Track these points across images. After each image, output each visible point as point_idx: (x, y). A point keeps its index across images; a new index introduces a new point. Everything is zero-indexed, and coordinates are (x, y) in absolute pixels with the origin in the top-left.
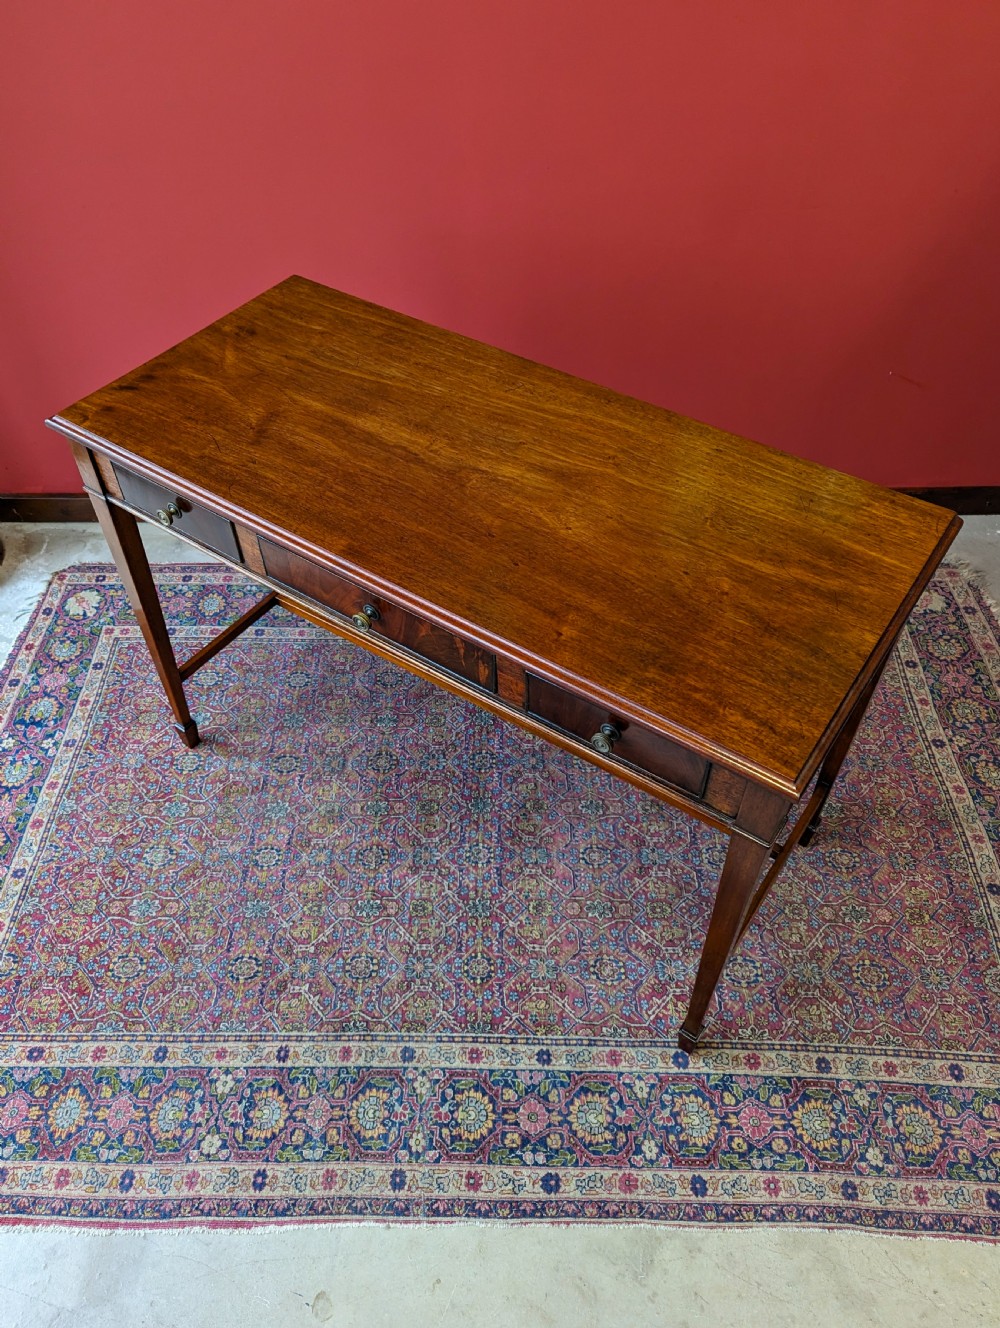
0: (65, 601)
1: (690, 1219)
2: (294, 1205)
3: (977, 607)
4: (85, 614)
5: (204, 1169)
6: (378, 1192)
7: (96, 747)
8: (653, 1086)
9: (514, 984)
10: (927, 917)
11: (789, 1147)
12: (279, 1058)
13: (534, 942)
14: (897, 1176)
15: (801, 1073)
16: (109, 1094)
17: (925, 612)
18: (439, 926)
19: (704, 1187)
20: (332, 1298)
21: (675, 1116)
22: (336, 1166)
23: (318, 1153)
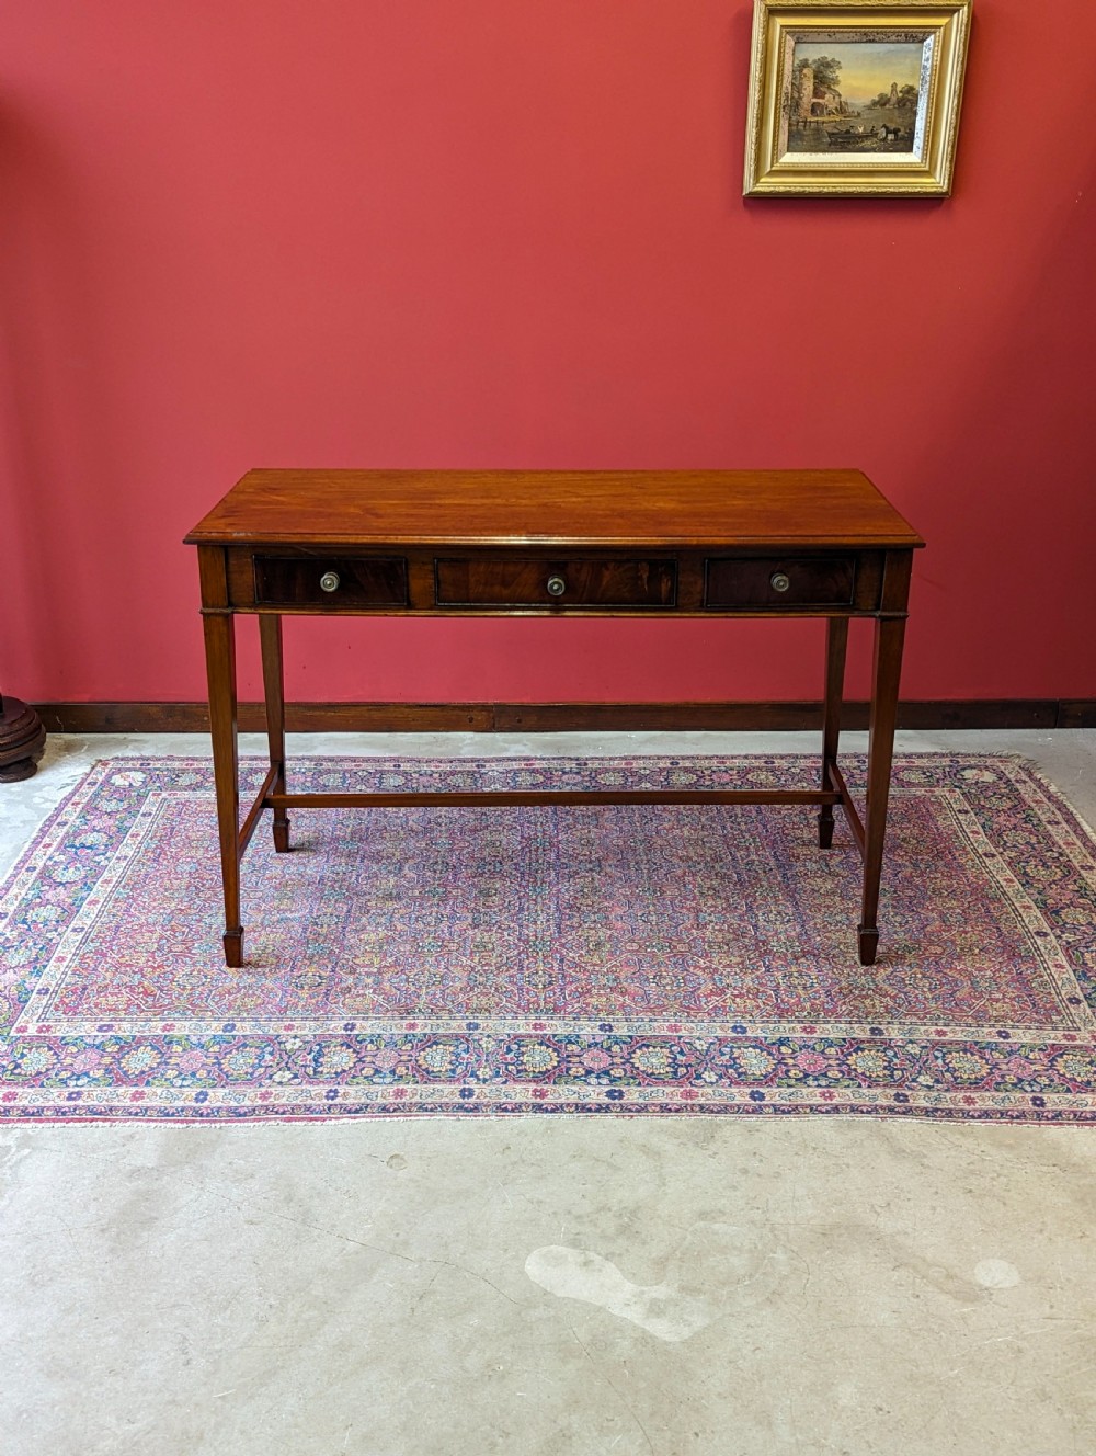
0: (111, 778)
1: (748, 1112)
2: (366, 1108)
3: (1027, 779)
4: (131, 785)
5: (275, 1089)
6: (447, 1100)
7: (148, 860)
8: (712, 1043)
9: (576, 988)
10: (977, 951)
11: (844, 1074)
12: (346, 1029)
13: (595, 965)
14: (947, 1090)
15: (854, 1036)
16: (180, 1049)
17: (977, 782)
18: (500, 956)
19: (762, 1097)
20: (406, 1158)
21: (734, 1059)
22: (405, 1087)
23: (388, 1080)
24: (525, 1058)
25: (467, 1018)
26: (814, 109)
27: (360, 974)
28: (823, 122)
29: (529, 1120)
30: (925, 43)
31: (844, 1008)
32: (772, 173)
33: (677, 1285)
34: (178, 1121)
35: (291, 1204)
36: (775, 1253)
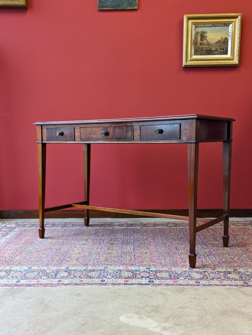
1: (195, 286)
2: (70, 284)
4: (12, 227)
5: (42, 280)
6: (96, 282)
8: (182, 272)
9: (139, 261)
11: (226, 278)
12: (66, 268)
13: (145, 257)
15: (228, 271)
16: (13, 272)
18: (116, 255)
19: (199, 282)
20: (82, 294)
21: (189, 275)
22: (83, 280)
23: (78, 278)
24: (122, 274)
25: (104, 266)
26: (201, 44)
27: (72, 258)
28: (203, 47)
29: (122, 287)
30: (230, 26)
31: (224, 265)
32: (191, 60)
33: (172, 323)
34: (9, 287)
35: (42, 304)
36: (206, 316)
